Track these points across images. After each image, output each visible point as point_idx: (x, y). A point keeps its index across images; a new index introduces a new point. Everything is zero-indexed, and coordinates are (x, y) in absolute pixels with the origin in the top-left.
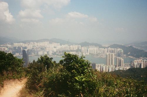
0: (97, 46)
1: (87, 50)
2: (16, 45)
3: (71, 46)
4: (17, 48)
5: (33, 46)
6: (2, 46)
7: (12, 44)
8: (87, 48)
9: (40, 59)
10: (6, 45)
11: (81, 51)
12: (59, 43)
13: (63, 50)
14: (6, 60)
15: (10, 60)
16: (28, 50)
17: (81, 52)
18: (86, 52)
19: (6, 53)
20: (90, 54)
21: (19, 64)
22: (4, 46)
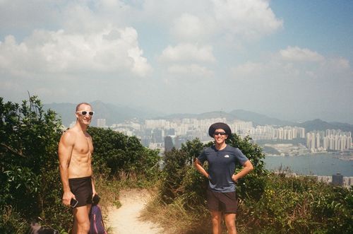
0: (348, 131)
1: (322, 141)
2: (151, 124)
3: (281, 130)
4: (152, 132)
5: (190, 129)
6: (120, 127)
7: (142, 122)
8: (321, 135)
9: (186, 146)
10: (128, 125)
11: (304, 141)
12: (251, 123)
13: (259, 139)
14: (125, 150)
15: (133, 149)
16: (177, 138)
17: (305, 144)
18: (318, 146)
19: (127, 137)
20: (329, 150)
21: (150, 160)
22: (124, 127)
